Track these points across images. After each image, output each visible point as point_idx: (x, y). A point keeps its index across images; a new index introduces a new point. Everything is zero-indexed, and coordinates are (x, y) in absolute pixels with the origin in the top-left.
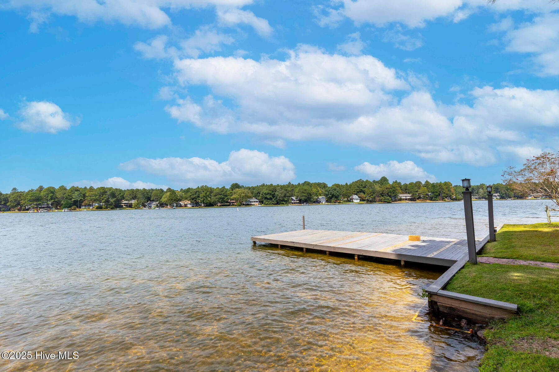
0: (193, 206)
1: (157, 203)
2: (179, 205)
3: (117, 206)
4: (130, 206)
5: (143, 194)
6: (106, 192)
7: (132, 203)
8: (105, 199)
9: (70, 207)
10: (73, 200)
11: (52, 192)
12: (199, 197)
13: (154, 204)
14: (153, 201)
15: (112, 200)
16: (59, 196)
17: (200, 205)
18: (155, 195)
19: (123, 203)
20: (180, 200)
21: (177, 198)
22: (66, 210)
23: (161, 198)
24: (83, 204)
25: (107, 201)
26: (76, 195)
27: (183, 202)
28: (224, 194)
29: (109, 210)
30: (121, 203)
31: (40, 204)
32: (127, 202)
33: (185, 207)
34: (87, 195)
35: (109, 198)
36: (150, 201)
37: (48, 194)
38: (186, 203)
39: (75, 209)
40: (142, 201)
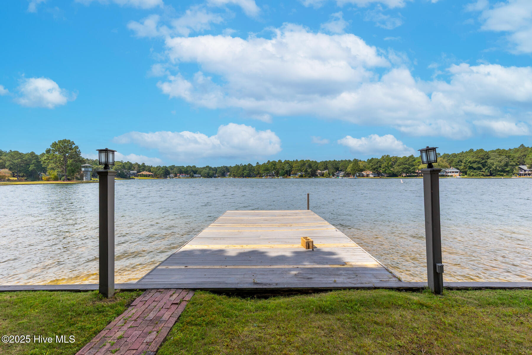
0: (375, 177)
1: (344, 172)
2: (361, 175)
3: (313, 175)
4: (322, 175)
5: (332, 165)
6: (305, 164)
7: (324, 173)
8: (305, 169)
9: (284, 175)
10: (285, 170)
11: (274, 165)
12: (380, 167)
13: (341, 174)
14: (341, 171)
15: (309, 170)
16: (278, 168)
17: (382, 175)
18: (342, 166)
19: (317, 173)
20: (362, 170)
21: (359, 169)
22: (281, 177)
23: (346, 169)
24: (292, 173)
25: (306, 171)
26: (287, 166)
27: (365, 172)
28: (409, 163)
29: (307, 178)
30: (316, 173)
31: (268, 173)
32: (321, 172)
33: (367, 177)
34: (293, 166)
35: (307, 169)
36: (339, 171)
37: (272, 166)
38: (368, 173)
39: (287, 177)
40: (332, 171)
